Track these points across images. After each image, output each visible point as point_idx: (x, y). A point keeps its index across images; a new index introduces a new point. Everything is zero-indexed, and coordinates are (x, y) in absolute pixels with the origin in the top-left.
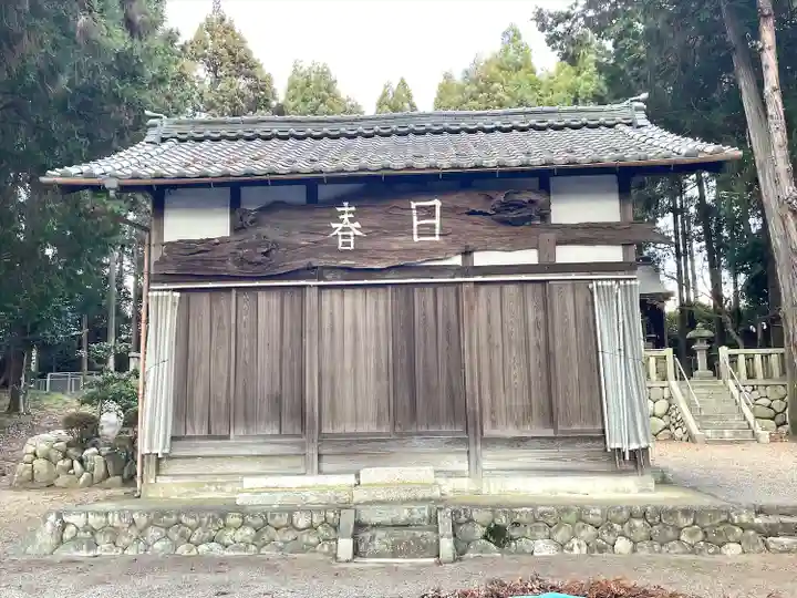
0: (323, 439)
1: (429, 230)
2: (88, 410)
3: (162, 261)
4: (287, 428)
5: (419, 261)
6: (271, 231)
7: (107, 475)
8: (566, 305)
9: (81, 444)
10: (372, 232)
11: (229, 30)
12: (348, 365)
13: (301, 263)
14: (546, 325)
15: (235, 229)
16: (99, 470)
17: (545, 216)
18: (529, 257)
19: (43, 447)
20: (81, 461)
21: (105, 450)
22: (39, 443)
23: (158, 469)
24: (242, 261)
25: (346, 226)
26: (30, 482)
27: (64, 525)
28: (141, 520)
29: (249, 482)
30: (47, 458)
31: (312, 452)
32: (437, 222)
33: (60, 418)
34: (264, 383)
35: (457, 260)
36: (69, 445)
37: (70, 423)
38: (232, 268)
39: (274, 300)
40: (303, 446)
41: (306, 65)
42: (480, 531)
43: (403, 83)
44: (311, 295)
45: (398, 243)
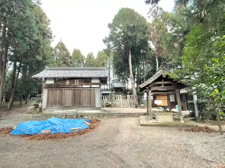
0: (64, 107)
1: (77, 83)
2: (37, 103)
3: (46, 86)
4: (60, 105)
5: (76, 87)
6: (59, 83)
7: (39, 112)
8: (92, 92)
9: (36, 108)
10: (70, 83)
11: (63, 44)
12: (68, 98)
13: (62, 87)
14: (90, 94)
15: (55, 82)
16: (38, 111)
17: (91, 82)
18: (89, 86)
19: (31, 108)
20: (36, 110)
21: (39, 109)
22: (30, 108)
23: (45, 110)
24: (55, 86)
25: (68, 83)
26: (29, 113)
27: (33, 116)
28: (42, 115)
29: (55, 111)
30: (31, 110)
31: (63, 108)
32: (78, 82)
33: (33, 105)
34: (57, 100)
35: (81, 86)
36: (34, 108)
37: (34, 105)
38: (54, 87)
39: (59, 91)
40: (62, 107)
41: (76, 49)
42: (80, 116)
43: (92, 52)
44: (63, 91)
45: (73, 85)
